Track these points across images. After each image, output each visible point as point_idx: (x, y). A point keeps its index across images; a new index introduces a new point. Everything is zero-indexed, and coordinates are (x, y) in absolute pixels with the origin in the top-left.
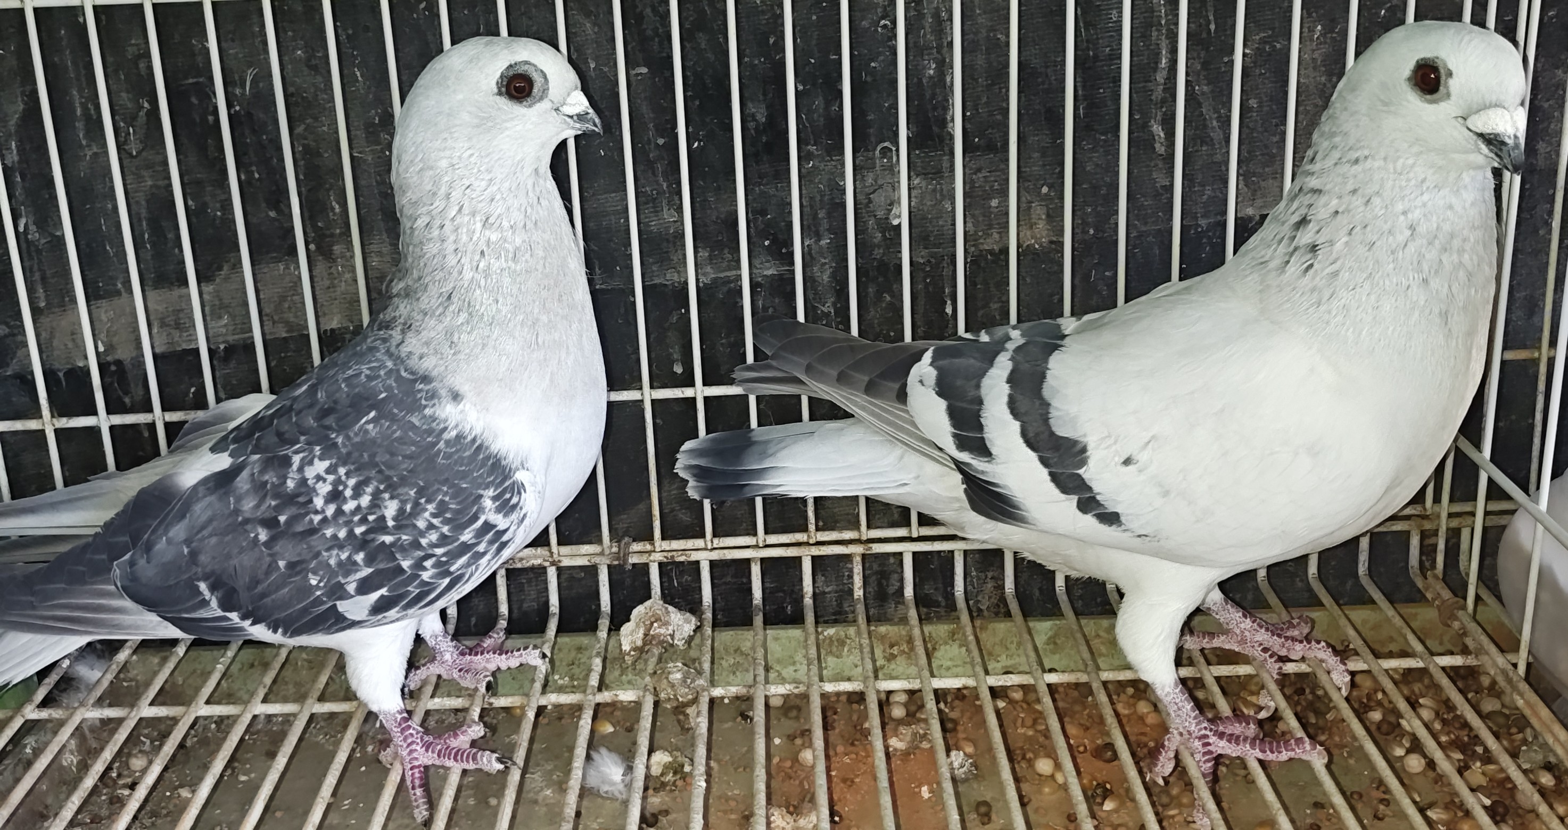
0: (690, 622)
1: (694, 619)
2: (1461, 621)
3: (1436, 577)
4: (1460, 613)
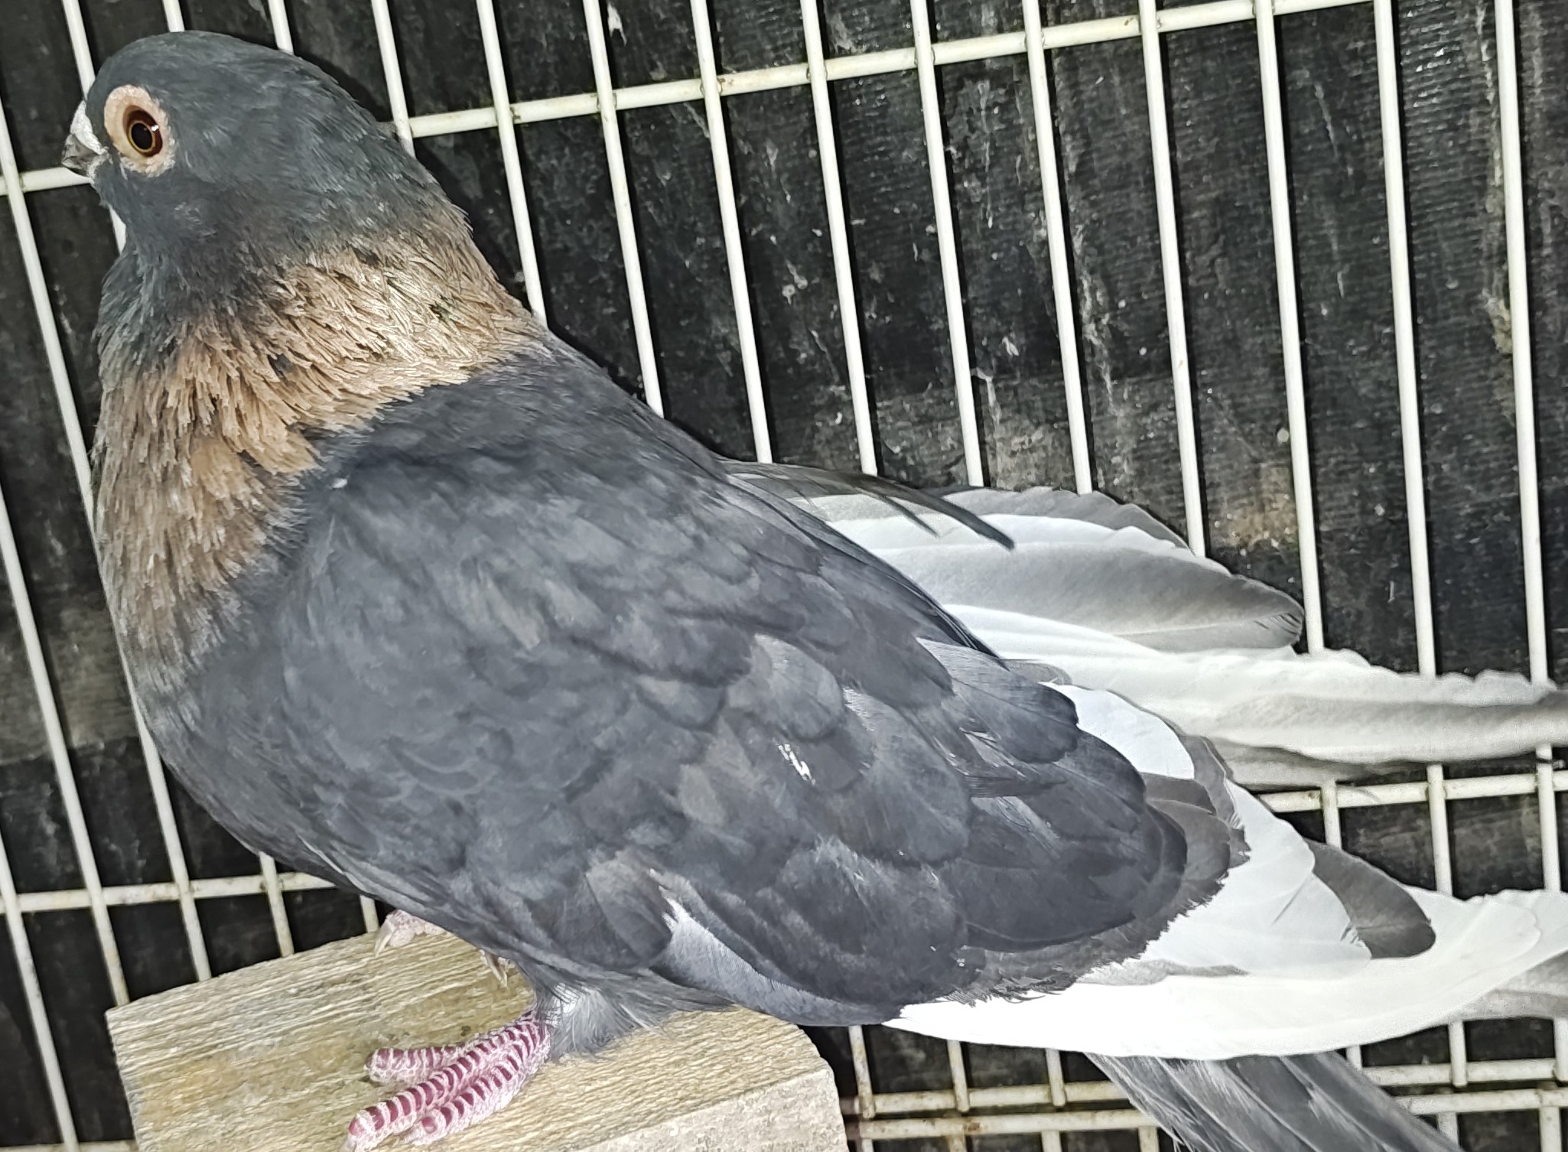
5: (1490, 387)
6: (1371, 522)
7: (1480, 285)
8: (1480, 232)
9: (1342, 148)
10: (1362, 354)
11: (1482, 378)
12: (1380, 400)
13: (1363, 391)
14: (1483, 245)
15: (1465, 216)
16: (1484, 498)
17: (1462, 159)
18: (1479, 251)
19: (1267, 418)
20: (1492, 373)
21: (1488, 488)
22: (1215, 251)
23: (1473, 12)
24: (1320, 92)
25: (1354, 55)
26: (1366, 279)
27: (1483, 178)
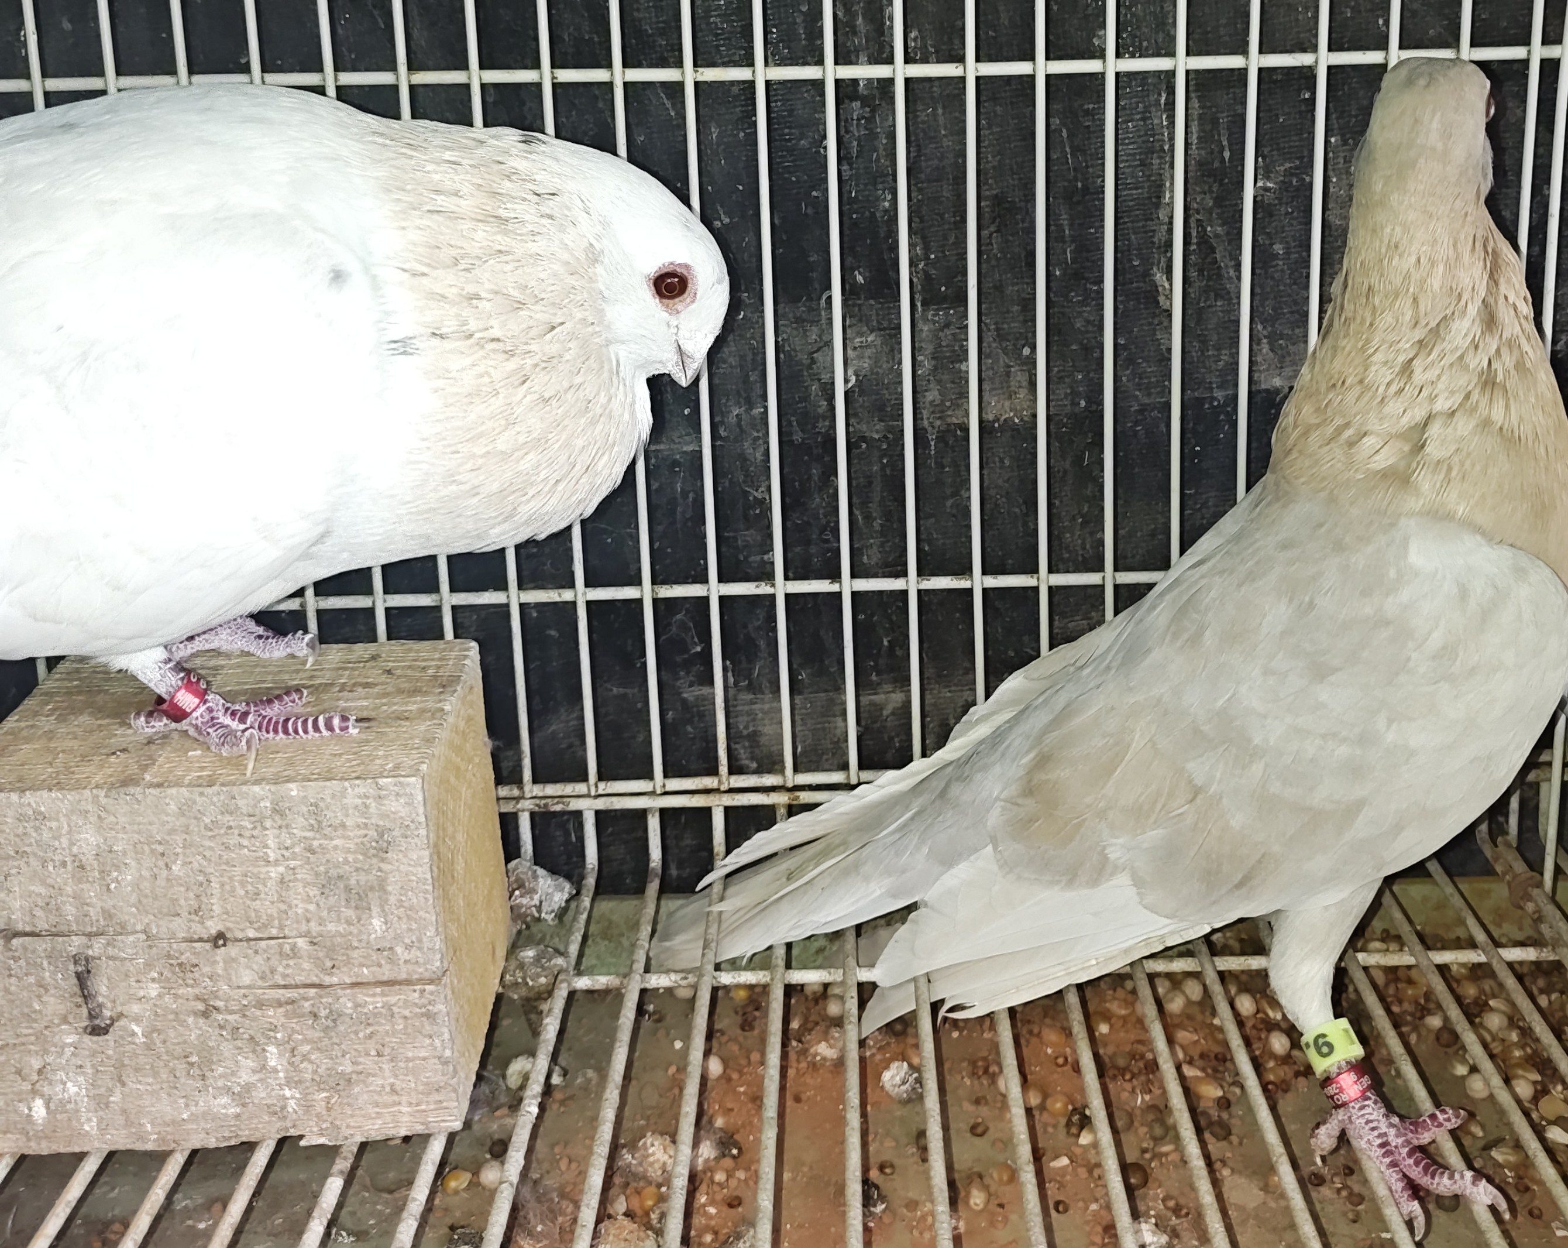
0: (562, 890)
1: (567, 886)
2: (1536, 902)
3: (1508, 845)
4: (1535, 892)
5: (1155, 330)
6: (1077, 410)
7: (1153, 264)
8: (1154, 231)
9: (1075, 169)
10: (1079, 302)
11: (1150, 324)
12: (1087, 332)
13: (1078, 325)
14: (1156, 240)
15: (1146, 220)
16: (1146, 401)
17: (1146, 185)
18: (1153, 243)
19: (1017, 339)
20: (1156, 322)
21: (1149, 395)
22: (992, 229)
23: (1160, 95)
24: (1065, 134)
25: (1087, 112)
26: (1085, 255)
27: (1159, 197)
